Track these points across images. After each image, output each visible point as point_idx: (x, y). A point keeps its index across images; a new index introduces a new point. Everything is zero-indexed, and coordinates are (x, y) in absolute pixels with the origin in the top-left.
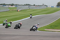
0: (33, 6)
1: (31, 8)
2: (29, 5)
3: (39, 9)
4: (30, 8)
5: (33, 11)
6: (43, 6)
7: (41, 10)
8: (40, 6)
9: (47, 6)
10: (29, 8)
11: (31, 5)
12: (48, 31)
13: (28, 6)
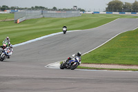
0: (52, 10)
1: (48, 16)
2: (41, 8)
3: (65, 17)
4: (45, 15)
5: (53, 21)
6: (74, 10)
8: (69, 10)
9: (83, 11)
10: (42, 16)
11: (47, 9)
12: (87, 68)
13: (39, 12)
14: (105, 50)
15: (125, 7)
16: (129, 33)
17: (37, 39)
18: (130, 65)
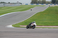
0: (8, 3)
1: (6, 6)
2: (3, 2)
3: (13, 6)
5: (8, 8)
6: (17, 3)
7: (16, 8)
8: (15, 3)
9: (21, 4)
10: (4, 6)
11: (6, 3)
12: (23, 27)
13: (3, 4)
15: (39, 2)
17: (2, 15)
18: (41, 26)
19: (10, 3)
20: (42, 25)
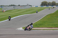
0: (18, 6)
1: (16, 8)
2: (13, 5)
3: (23, 9)
5: (18, 11)
6: (27, 6)
7: (26, 10)
8: (25, 6)
9: (31, 6)
10: (14, 9)
12: (34, 30)
13: (13, 7)
14: (41, 22)
16: (51, 14)
17: (12, 18)
19: (20, 5)
20: (52, 27)
